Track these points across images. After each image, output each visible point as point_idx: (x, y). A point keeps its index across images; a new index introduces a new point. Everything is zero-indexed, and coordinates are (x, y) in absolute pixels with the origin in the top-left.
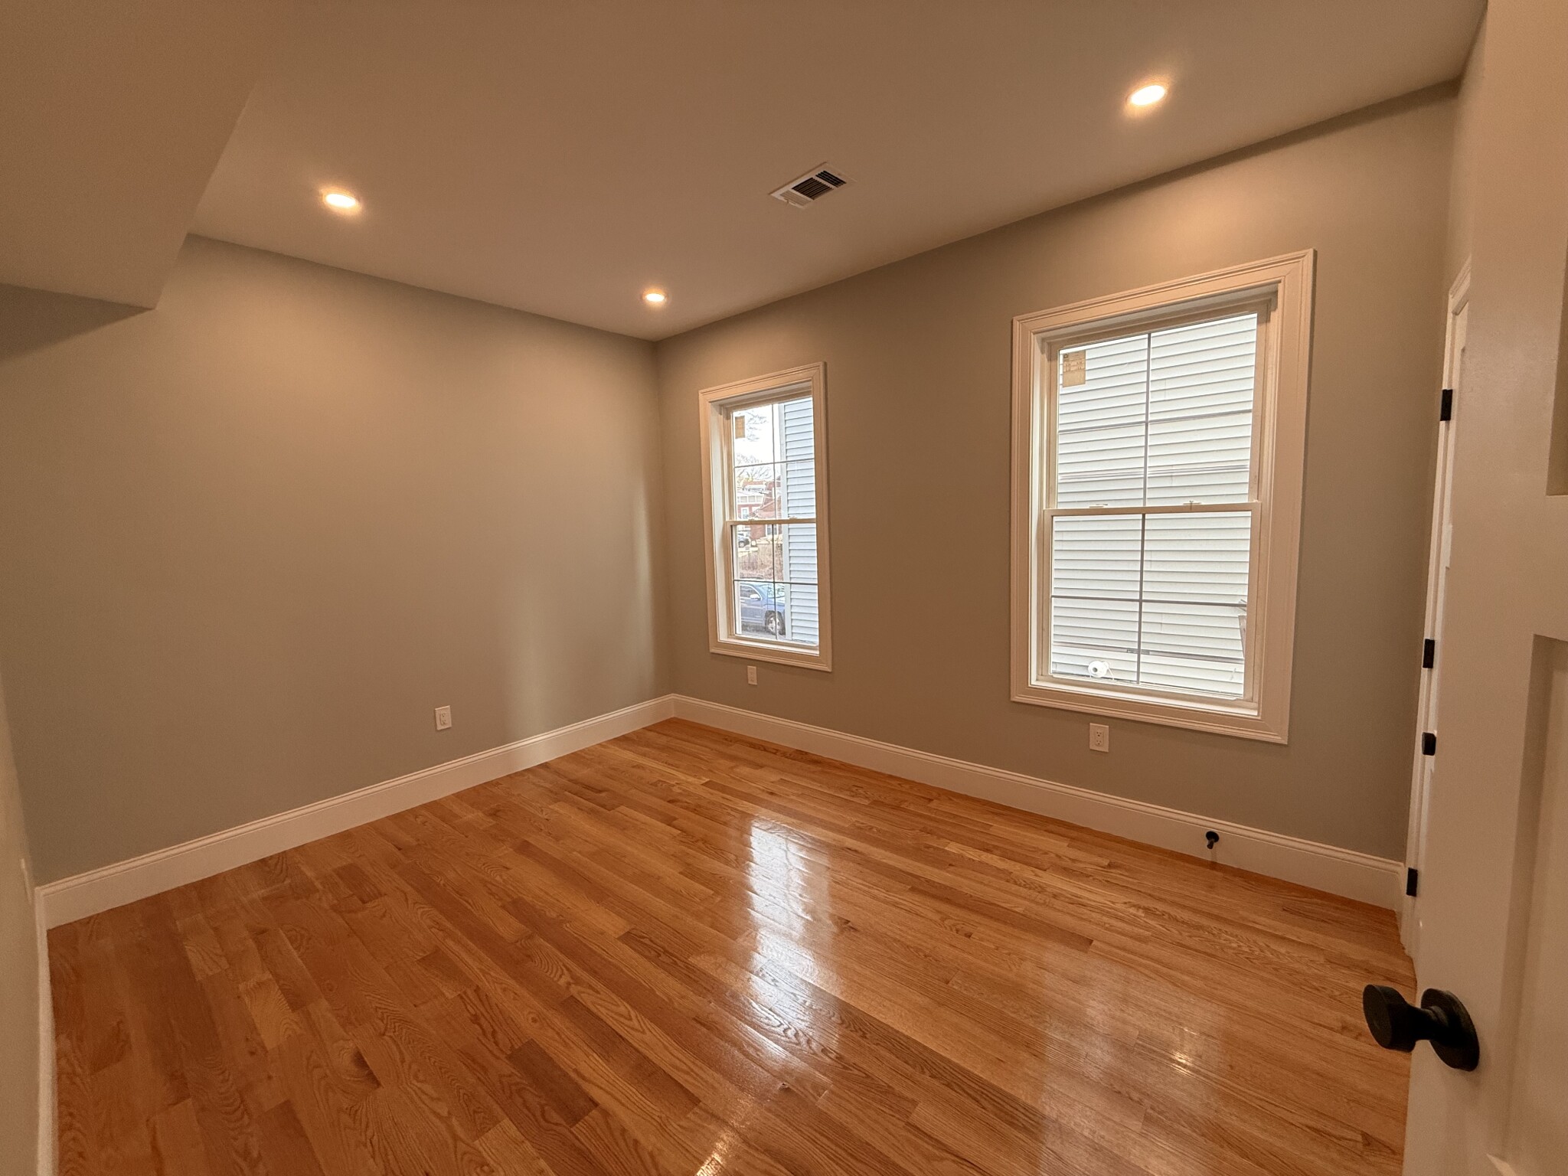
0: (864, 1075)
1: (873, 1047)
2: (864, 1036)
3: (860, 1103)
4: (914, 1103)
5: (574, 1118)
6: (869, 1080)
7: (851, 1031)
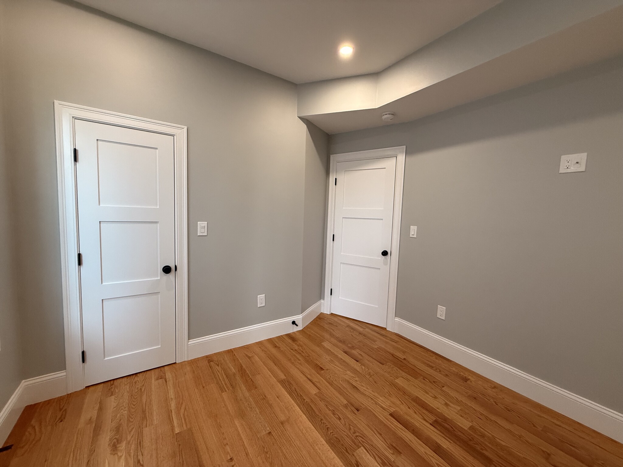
0: (328, 406)
1: (320, 415)
2: (322, 420)
3: (333, 399)
4: (315, 394)
5: (436, 421)
6: (327, 404)
7: (326, 424)
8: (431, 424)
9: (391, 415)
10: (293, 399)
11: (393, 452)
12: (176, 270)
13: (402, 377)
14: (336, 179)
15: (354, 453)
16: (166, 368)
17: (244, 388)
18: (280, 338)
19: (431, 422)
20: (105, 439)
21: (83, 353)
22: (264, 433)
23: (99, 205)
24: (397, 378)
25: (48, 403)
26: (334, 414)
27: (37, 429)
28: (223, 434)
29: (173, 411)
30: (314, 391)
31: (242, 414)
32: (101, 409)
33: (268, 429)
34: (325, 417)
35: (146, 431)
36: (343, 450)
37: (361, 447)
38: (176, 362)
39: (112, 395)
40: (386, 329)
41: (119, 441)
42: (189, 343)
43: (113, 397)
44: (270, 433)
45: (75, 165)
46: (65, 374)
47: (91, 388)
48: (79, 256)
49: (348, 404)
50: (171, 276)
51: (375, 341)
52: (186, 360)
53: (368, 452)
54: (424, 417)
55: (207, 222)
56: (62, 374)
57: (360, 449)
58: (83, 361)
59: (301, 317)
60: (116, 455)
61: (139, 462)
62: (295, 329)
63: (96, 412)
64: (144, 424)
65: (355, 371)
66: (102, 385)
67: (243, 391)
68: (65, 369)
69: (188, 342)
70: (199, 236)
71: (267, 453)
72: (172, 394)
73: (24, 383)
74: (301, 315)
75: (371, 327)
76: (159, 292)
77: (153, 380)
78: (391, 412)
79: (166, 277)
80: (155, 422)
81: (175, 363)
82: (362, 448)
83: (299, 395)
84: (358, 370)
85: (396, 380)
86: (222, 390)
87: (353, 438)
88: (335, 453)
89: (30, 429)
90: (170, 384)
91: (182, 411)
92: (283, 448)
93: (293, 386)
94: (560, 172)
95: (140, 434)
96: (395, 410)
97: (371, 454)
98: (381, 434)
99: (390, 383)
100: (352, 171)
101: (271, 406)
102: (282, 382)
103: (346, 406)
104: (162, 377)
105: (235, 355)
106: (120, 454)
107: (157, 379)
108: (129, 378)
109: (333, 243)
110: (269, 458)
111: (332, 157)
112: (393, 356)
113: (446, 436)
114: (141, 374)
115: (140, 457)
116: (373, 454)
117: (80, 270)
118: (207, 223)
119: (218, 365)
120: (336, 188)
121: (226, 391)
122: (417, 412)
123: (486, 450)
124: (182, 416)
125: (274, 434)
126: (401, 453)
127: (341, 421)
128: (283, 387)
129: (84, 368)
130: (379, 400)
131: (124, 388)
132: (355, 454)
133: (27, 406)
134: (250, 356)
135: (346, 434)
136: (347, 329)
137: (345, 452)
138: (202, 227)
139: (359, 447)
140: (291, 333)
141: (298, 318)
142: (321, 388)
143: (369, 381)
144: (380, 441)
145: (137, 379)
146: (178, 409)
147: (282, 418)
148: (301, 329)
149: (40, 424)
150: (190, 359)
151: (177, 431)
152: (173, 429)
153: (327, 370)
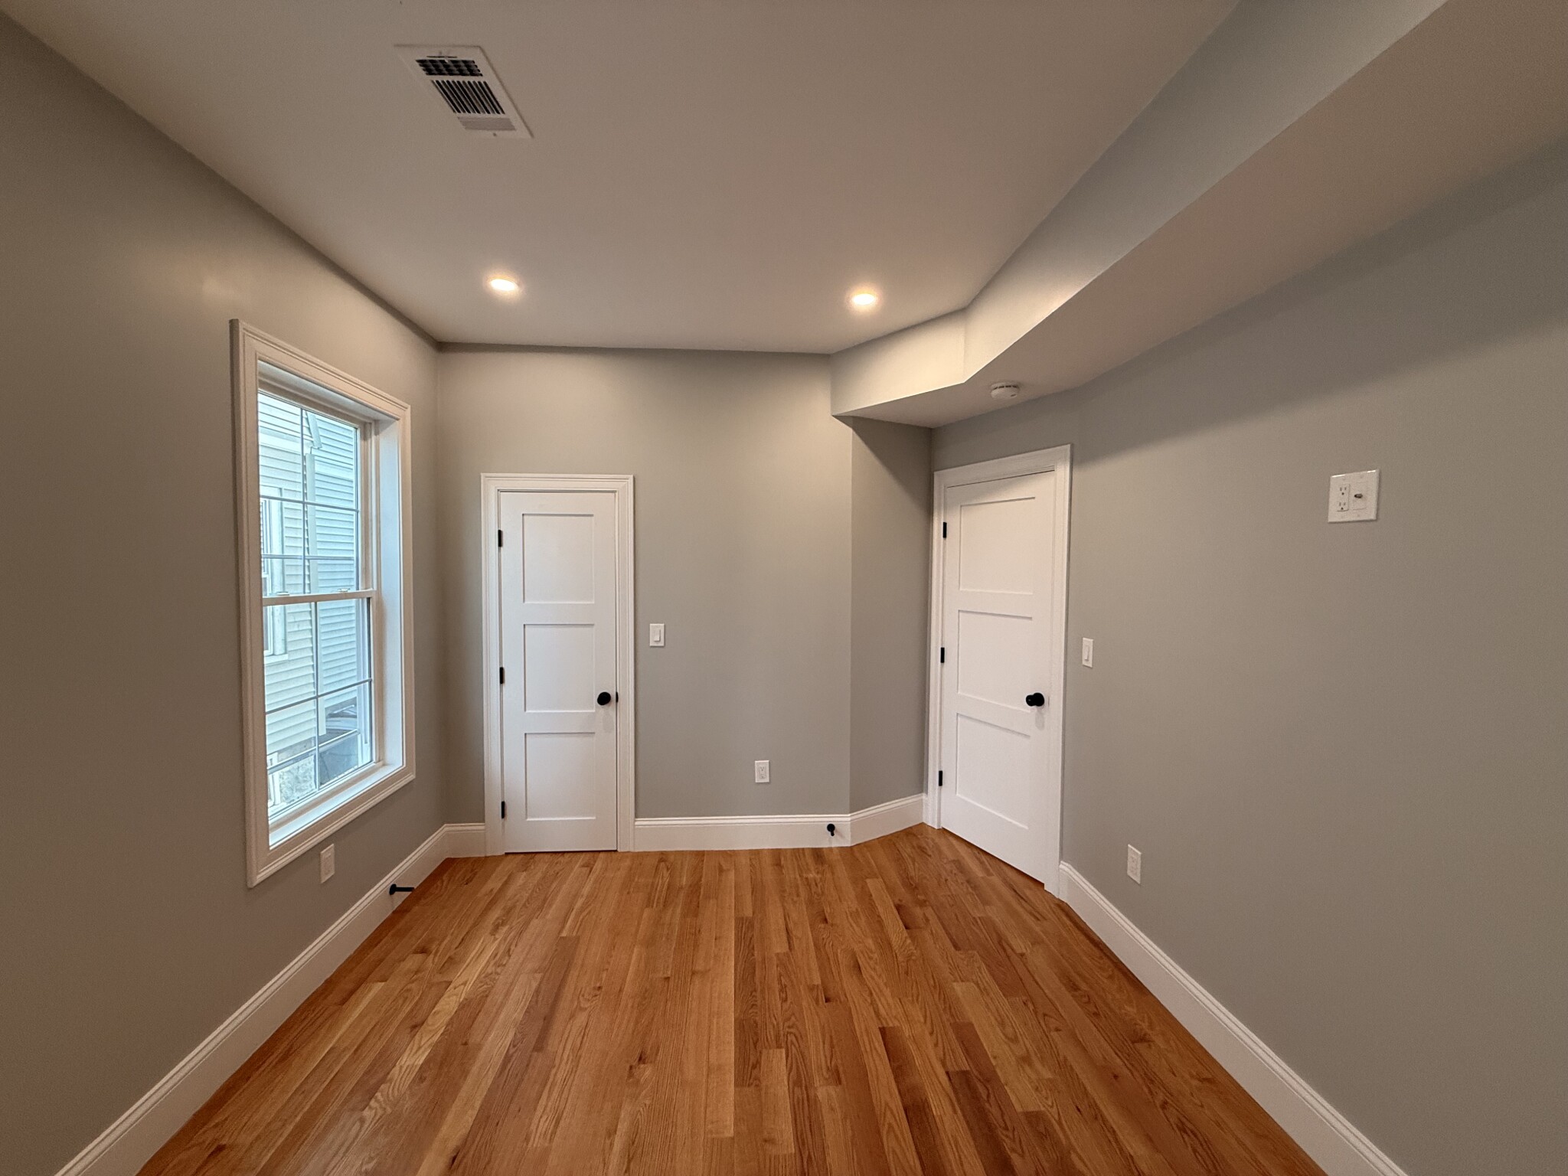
0: (782, 977)
1: (758, 983)
2: (755, 990)
3: (800, 970)
4: (778, 954)
6: (783, 973)
7: (756, 998)
8: (947, 1073)
9: (883, 1031)
10: (736, 949)
11: (827, 1077)
12: (617, 700)
13: (977, 984)
14: (945, 524)
15: (764, 1050)
16: (601, 855)
17: (679, 910)
18: (798, 853)
19: (951, 1069)
20: (495, 914)
21: (503, 804)
22: (661, 975)
23: (524, 601)
24: (962, 981)
25: (466, 860)
26: (781, 991)
27: (445, 883)
28: (611, 957)
29: (575, 910)
30: (779, 946)
31: (650, 942)
32: (506, 883)
33: (669, 973)
34: (763, 991)
35: (535, 922)
36: (751, 1040)
37: (781, 1047)
38: (619, 850)
39: (525, 870)
40: (1042, 885)
41: (503, 924)
42: (636, 823)
43: (525, 873)
44: (667, 979)
45: (499, 551)
46: (482, 828)
47: (510, 857)
48: (502, 670)
49: (820, 987)
50: (609, 709)
51: (986, 902)
52: (632, 850)
53: (787, 1059)
54: (948, 1058)
55: (663, 625)
56: (477, 827)
57: (778, 1050)
58: (503, 815)
59: (849, 819)
60: (493, 937)
61: (509, 950)
62: (836, 842)
63: (500, 885)
64: (536, 915)
65: (884, 944)
66: (522, 856)
67: (675, 915)
68: (483, 821)
69: (635, 821)
70: (652, 647)
71: (645, 998)
72: (586, 890)
73: (446, 828)
74: (849, 815)
75: (1010, 873)
76: (594, 733)
77: (577, 866)
78: (885, 1025)
79: (602, 709)
80: (549, 917)
81: (616, 851)
82: (784, 1050)
83: (751, 946)
84: (894, 944)
85: (955, 984)
86: (649, 903)
87: (782, 1033)
88: (735, 1039)
89: (439, 883)
90: (593, 877)
91: (585, 913)
92: (669, 1004)
93: (753, 931)
94: (1330, 520)
95: (527, 923)
96: (899, 1025)
97: (789, 1061)
98: (832, 1047)
99: (937, 984)
100: (979, 506)
101: (696, 946)
102: (740, 921)
103: (812, 988)
104: (589, 866)
105: (703, 861)
106: (497, 936)
107: (583, 866)
108: (554, 855)
109: (942, 667)
110: (643, 1005)
111: (938, 476)
112: (1000, 943)
113: (958, 1100)
114: (569, 854)
115: (512, 948)
116: (792, 1066)
117: (501, 691)
118: (665, 626)
119: (668, 869)
120: (945, 545)
121: (652, 907)
122: (940, 1045)
123: (1022, 1156)
124: (581, 917)
125: (671, 983)
126: (840, 1084)
127: (784, 1004)
128: (736, 928)
129: (503, 825)
130: (882, 999)
131: (540, 868)
132: (765, 1052)
133: (448, 859)
134: (725, 868)
135: (775, 1023)
136: (948, 867)
137: (751, 1043)
138: (656, 633)
139: (779, 1047)
140: (826, 848)
141: (842, 820)
142: (796, 948)
143: (896, 967)
144: (822, 1053)
145: (561, 859)
146: (582, 910)
147: (700, 966)
148: (849, 845)
149: (449, 880)
150: (637, 851)
151: (564, 934)
152: (560, 932)
153: (832, 925)
